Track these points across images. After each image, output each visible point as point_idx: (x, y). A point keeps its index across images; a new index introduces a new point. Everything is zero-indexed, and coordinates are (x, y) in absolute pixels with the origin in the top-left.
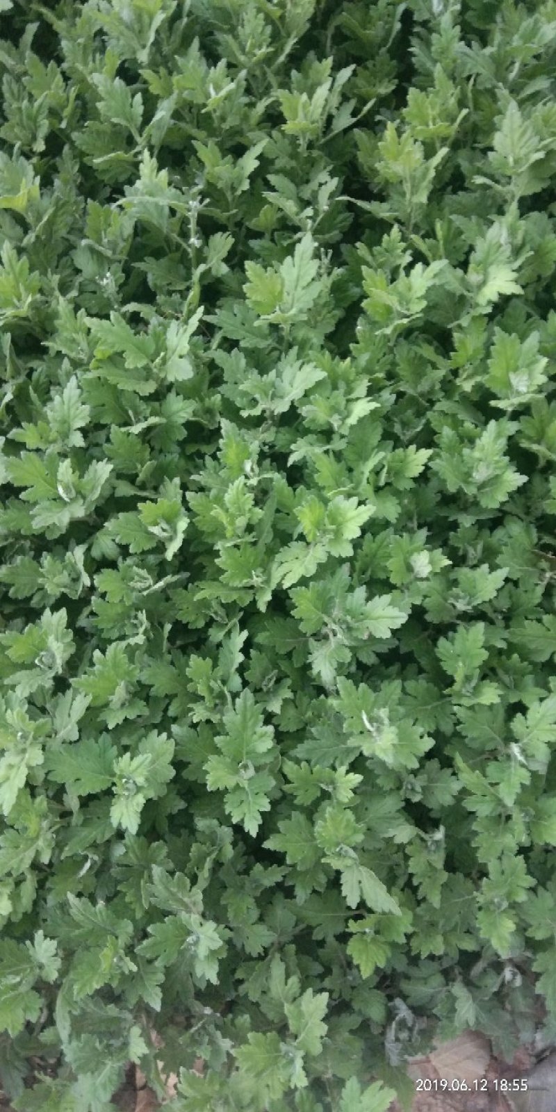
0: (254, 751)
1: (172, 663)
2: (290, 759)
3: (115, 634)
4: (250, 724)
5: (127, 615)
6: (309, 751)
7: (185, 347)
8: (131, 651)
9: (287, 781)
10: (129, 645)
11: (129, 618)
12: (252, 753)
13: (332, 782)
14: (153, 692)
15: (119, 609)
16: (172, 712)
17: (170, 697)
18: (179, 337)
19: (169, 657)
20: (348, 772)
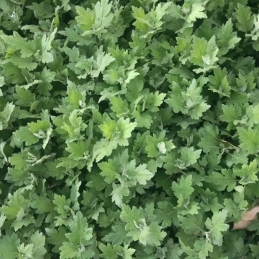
0: (84, 239)
1: (48, 197)
2: (102, 242)
3: (21, 184)
4: (82, 227)
5: (25, 175)
6: (110, 238)
7: (49, 47)
8: (27, 192)
9: (101, 252)
10: (26, 190)
11: (27, 176)
12: (83, 240)
13: (123, 252)
14: (37, 212)
15: (22, 173)
16: (47, 221)
17: (46, 214)
18: (47, 41)
19: (46, 194)
20: (129, 248)
